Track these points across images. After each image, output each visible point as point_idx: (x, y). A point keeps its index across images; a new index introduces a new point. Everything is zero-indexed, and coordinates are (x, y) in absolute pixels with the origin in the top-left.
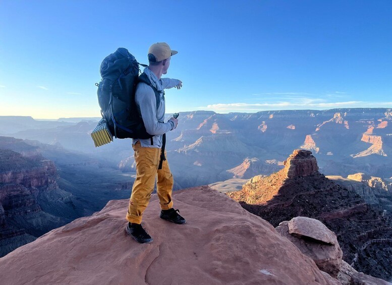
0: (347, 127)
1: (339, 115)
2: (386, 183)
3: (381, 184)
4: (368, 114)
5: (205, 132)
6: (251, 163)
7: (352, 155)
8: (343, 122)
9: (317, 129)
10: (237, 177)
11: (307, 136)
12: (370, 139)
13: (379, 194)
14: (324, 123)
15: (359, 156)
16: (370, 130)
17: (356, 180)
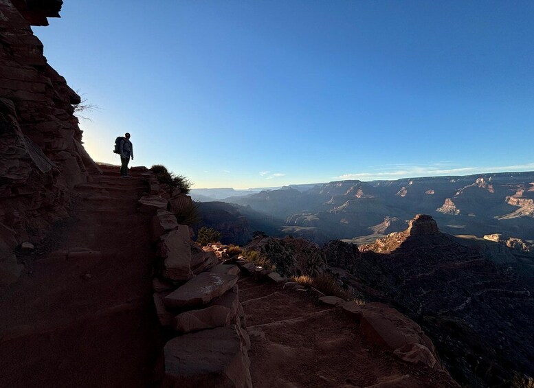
0: (492, 191)
1: (482, 180)
2: (528, 244)
3: (522, 245)
4: (518, 178)
5: (352, 197)
6: (391, 222)
7: (497, 217)
8: (487, 186)
9: (458, 193)
10: (379, 233)
11: (447, 200)
12: (518, 202)
13: (518, 254)
14: (466, 187)
15: (505, 218)
16: (520, 193)
17: (493, 240)
